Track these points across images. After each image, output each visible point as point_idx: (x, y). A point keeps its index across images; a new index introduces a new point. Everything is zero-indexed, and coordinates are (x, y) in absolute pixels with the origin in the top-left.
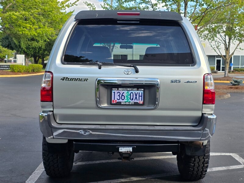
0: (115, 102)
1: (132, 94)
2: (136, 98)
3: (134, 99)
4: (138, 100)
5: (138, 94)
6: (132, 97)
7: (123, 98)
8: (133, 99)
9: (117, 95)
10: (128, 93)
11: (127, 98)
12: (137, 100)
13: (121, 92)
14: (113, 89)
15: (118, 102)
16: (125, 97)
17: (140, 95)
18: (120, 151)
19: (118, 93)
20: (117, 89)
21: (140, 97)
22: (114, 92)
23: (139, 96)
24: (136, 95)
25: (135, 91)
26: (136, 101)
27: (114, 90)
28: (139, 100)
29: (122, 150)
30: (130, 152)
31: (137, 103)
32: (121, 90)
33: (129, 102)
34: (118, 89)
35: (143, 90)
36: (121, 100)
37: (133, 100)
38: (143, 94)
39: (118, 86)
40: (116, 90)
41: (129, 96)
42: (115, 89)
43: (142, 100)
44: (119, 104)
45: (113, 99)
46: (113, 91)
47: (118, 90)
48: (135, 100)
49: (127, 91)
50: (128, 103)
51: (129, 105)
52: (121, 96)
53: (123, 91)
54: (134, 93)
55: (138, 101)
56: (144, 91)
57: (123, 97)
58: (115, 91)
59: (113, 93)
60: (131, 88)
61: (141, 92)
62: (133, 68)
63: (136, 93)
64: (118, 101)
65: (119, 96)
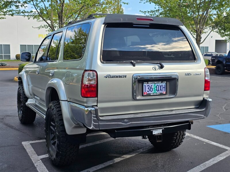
0: (145, 94)
1: (158, 86)
2: (161, 89)
3: (159, 90)
5: (162, 86)
6: (158, 89)
8: (158, 90)
9: (147, 88)
10: (155, 85)
11: (155, 90)
13: (150, 85)
16: (153, 89)
19: (147, 86)
20: (147, 83)
21: (164, 88)
23: (163, 88)
24: (161, 87)
25: (160, 84)
26: (161, 92)
27: (145, 84)
29: (155, 132)
31: (162, 93)
32: (150, 84)
36: (150, 92)
37: (158, 91)
38: (165, 86)
39: (148, 80)
41: (156, 88)
42: (146, 83)
43: (165, 91)
44: (149, 95)
45: (144, 91)
47: (148, 83)
50: (155, 94)
51: (156, 95)
52: (150, 88)
53: (151, 84)
54: (159, 85)
55: (162, 92)
56: (166, 83)
57: (151, 89)
59: (144, 87)
60: (157, 81)
61: (164, 84)
62: (159, 65)
64: (148, 93)
65: (148, 88)
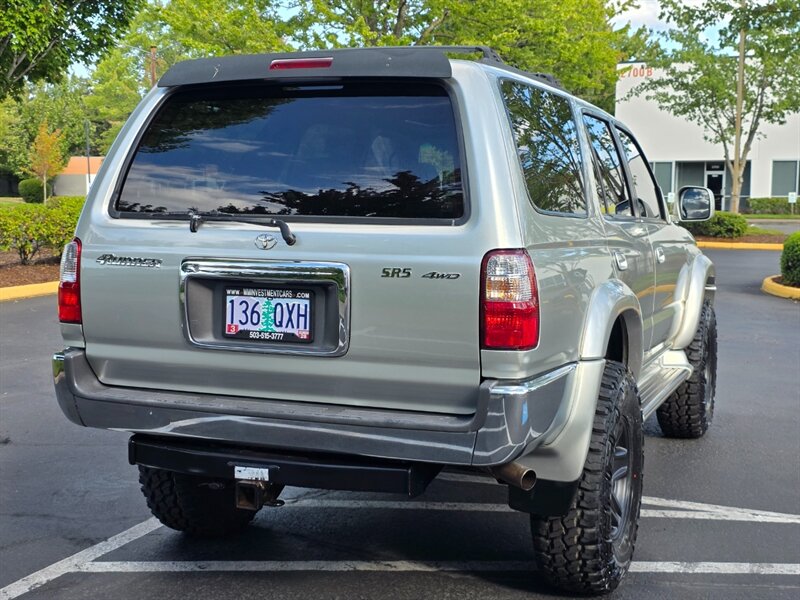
0: (233, 332)
1: (279, 308)
2: (290, 320)
3: (284, 324)
4: (295, 326)
5: (296, 308)
6: (278, 319)
7: (255, 321)
8: (281, 322)
9: (239, 309)
10: (269, 303)
11: (267, 321)
12: (293, 327)
13: (252, 301)
14: (229, 292)
15: (241, 331)
16: (262, 317)
17: (302, 312)
18: (237, 475)
19: (241, 304)
20: (238, 292)
21: (302, 319)
22: (232, 302)
23: (299, 315)
24: (290, 313)
25: (287, 301)
26: (289, 330)
27: (231, 295)
28: (298, 327)
29: (244, 473)
30: (263, 481)
31: (293, 335)
32: (251, 297)
33: (270, 334)
34: (241, 291)
35: (307, 296)
36: (249, 327)
37: (281, 325)
38: (308, 310)
39: (241, 283)
40: (235, 295)
41: (272, 315)
42: (233, 292)
43: (305, 328)
44: (243, 336)
45: (228, 322)
46: (229, 299)
47: (241, 295)
48: (287, 326)
49: (266, 299)
50: (267, 336)
51: (270, 340)
52: (249, 312)
53: (256, 300)
54: (285, 306)
55: (295, 331)
56: (312, 300)
57: (255, 315)
58: (234, 298)
59: (229, 305)
60: (275, 289)
61: (302, 303)
63: (291, 305)
64: (241, 327)
65: (245, 312)
